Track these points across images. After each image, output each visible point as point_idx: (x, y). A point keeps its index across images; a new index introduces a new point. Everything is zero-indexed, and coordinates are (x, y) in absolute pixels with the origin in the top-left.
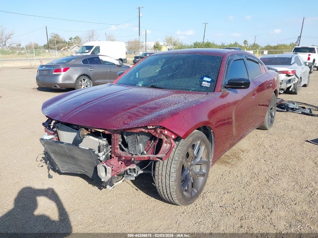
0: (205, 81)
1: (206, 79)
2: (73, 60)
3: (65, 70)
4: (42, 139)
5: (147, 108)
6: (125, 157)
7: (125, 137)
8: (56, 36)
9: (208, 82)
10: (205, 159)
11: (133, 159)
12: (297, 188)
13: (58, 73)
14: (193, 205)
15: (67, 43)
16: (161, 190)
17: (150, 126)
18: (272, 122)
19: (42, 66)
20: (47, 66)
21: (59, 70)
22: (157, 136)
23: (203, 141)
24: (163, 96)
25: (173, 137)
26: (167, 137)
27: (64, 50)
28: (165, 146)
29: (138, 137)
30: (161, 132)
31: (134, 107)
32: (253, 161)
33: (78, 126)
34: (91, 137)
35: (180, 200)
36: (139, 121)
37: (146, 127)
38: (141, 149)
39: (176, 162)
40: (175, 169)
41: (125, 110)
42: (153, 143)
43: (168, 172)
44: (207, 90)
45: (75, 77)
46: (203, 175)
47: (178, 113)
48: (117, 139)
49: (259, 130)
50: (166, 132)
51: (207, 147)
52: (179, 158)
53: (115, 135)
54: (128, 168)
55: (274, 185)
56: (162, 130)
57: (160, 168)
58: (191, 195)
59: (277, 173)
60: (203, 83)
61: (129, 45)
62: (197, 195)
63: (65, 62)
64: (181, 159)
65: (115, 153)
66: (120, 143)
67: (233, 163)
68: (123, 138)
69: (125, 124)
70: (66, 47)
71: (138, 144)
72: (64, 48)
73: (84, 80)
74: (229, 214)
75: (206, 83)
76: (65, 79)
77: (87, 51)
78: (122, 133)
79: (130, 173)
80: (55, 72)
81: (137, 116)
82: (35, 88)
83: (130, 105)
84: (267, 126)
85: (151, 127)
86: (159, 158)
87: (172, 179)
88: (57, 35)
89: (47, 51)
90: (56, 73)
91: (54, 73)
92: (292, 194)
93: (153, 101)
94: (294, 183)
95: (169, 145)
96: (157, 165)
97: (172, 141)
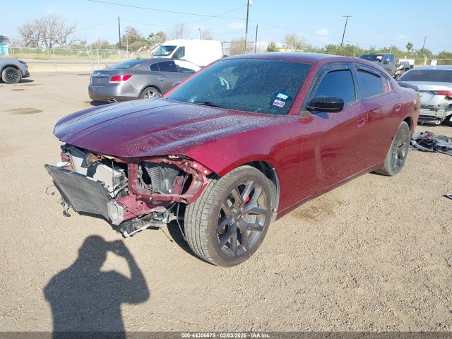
0: (278, 99)
1: (281, 96)
2: (138, 65)
3: (126, 78)
4: (47, 165)
5: (179, 131)
6: (142, 195)
7: (147, 169)
8: (133, 31)
9: (282, 100)
10: (263, 207)
11: (151, 198)
12: (399, 259)
13: (116, 82)
14: (238, 267)
15: (146, 41)
16: (191, 243)
17: (171, 155)
18: (400, 165)
19: (97, 72)
20: (102, 72)
21: (117, 78)
22: (185, 170)
23: (258, 182)
24: (211, 117)
25: (206, 172)
26: (198, 172)
27: (142, 51)
28: (195, 184)
29: (163, 170)
30: (189, 164)
31: (163, 129)
32: (349, 217)
33: (87, 150)
34: (105, 166)
35: (215, 258)
36: (161, 148)
37: (166, 156)
38: (165, 186)
39: (208, 207)
40: (207, 216)
41: (149, 133)
42: (182, 180)
43: (198, 219)
44: (279, 111)
45: (139, 88)
46: (260, 228)
47: (216, 140)
48: (134, 171)
49: (375, 175)
50: (195, 165)
51: (265, 190)
52: (213, 201)
53: (131, 165)
54: (153, 210)
55: (366, 253)
56: (191, 162)
57: (190, 213)
58: (236, 254)
59: (377, 237)
60: (276, 101)
61: (231, 45)
62: (246, 256)
63: (128, 66)
64: (216, 203)
65: (131, 189)
66: (139, 176)
67: (319, 218)
68: (144, 170)
69: (141, 150)
70: (145, 47)
71: (163, 179)
72: (141, 48)
73: (151, 93)
74: (284, 284)
75: (280, 102)
76: (125, 90)
77: (167, 53)
78: (142, 162)
79: (157, 218)
80: (112, 80)
81: (161, 141)
82: (88, 102)
83: (158, 126)
84: (390, 170)
85: (174, 157)
86: (184, 199)
87: (203, 229)
88: (133, 29)
89: (119, 52)
90: (113, 82)
91: (111, 82)
92: (386, 267)
93: (193, 122)
94: (398, 253)
95: (200, 183)
96: (187, 210)
97: (204, 178)
